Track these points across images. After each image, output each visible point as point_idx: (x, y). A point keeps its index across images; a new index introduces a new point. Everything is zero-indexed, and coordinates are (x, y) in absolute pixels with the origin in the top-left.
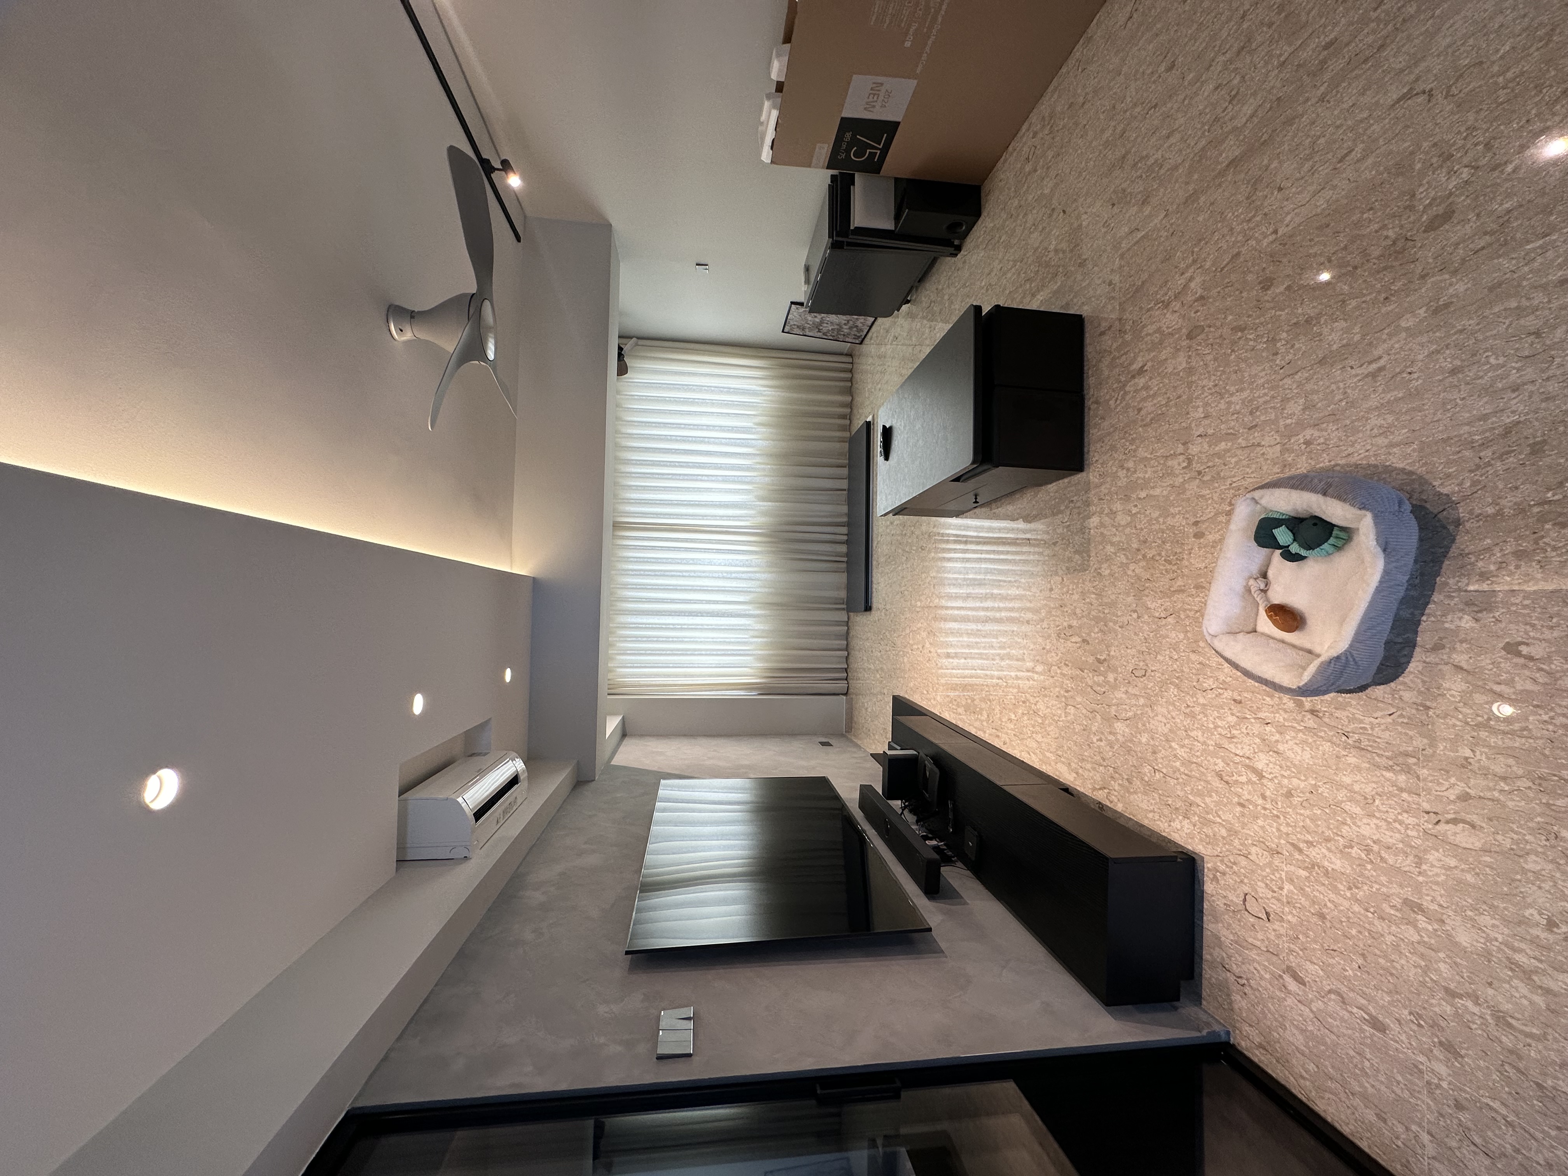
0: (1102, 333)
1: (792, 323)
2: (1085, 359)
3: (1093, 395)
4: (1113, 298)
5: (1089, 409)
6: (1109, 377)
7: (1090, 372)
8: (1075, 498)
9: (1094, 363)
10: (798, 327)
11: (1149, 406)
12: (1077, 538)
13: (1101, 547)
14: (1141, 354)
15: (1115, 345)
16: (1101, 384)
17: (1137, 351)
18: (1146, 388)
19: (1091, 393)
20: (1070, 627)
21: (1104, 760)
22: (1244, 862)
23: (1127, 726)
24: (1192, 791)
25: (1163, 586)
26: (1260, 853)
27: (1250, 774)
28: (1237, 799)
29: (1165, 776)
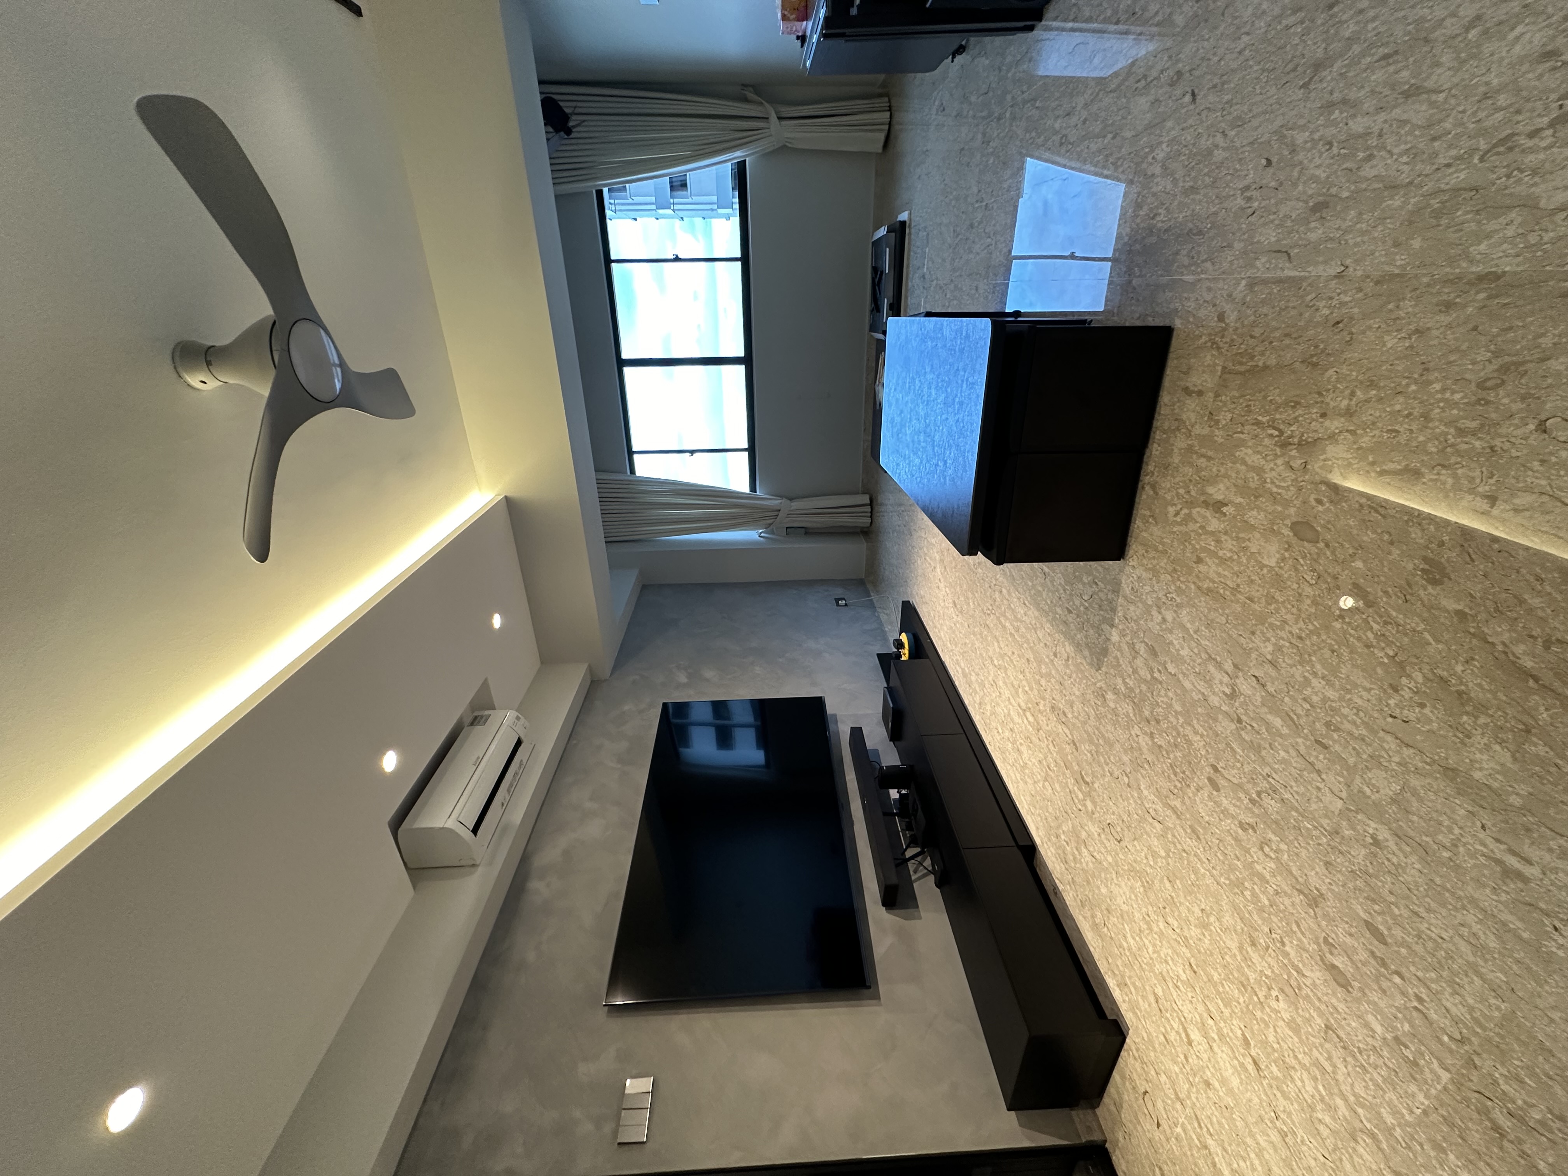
0: (1189, 392)
4: (1218, 347)
9: (1167, 426)
11: (1212, 569)
12: (1091, 632)
13: (1112, 671)
14: (1227, 482)
15: (1198, 429)
16: (1165, 467)
17: (1222, 470)
20: (1064, 714)
21: (1066, 862)
22: (1153, 1072)
23: (1093, 863)
24: (1130, 977)
25: (1161, 787)
26: (1168, 1086)
27: (1181, 1031)
28: (1163, 1030)
29: (1111, 938)
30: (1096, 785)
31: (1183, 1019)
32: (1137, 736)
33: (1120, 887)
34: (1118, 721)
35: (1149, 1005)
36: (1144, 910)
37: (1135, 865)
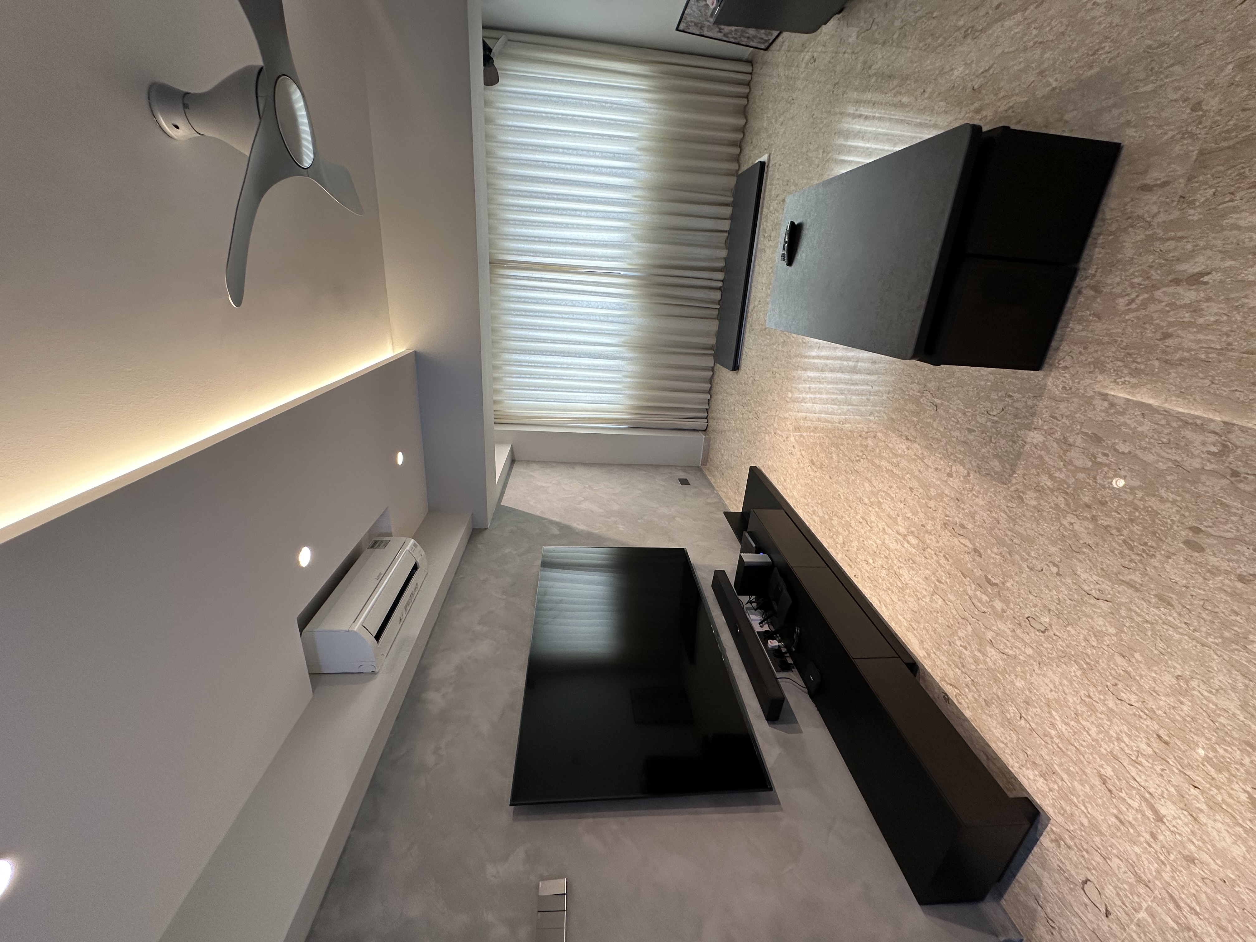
0: (1147, 188)
1: (688, 19)
2: (1100, 215)
3: (1094, 276)
4: (1192, 135)
5: (1080, 292)
6: (1131, 261)
7: (1101, 240)
8: (1016, 395)
9: (1113, 228)
10: (696, 25)
11: (1188, 338)
12: (1003, 442)
13: (1034, 471)
14: (1209, 253)
15: (1162, 217)
16: (1113, 265)
17: (1202, 243)
18: (1195, 309)
19: (1091, 271)
20: (963, 526)
21: (963, 666)
22: (1098, 859)
23: (1002, 659)
24: (1061, 765)
25: (1108, 566)
26: (1124, 869)
27: (1145, 807)
28: (1115, 811)
29: (1032, 729)
30: (1008, 584)
31: (1147, 795)
32: (1071, 524)
33: (1044, 676)
34: (1042, 516)
35: (1092, 788)
36: (1082, 693)
37: (1068, 650)
